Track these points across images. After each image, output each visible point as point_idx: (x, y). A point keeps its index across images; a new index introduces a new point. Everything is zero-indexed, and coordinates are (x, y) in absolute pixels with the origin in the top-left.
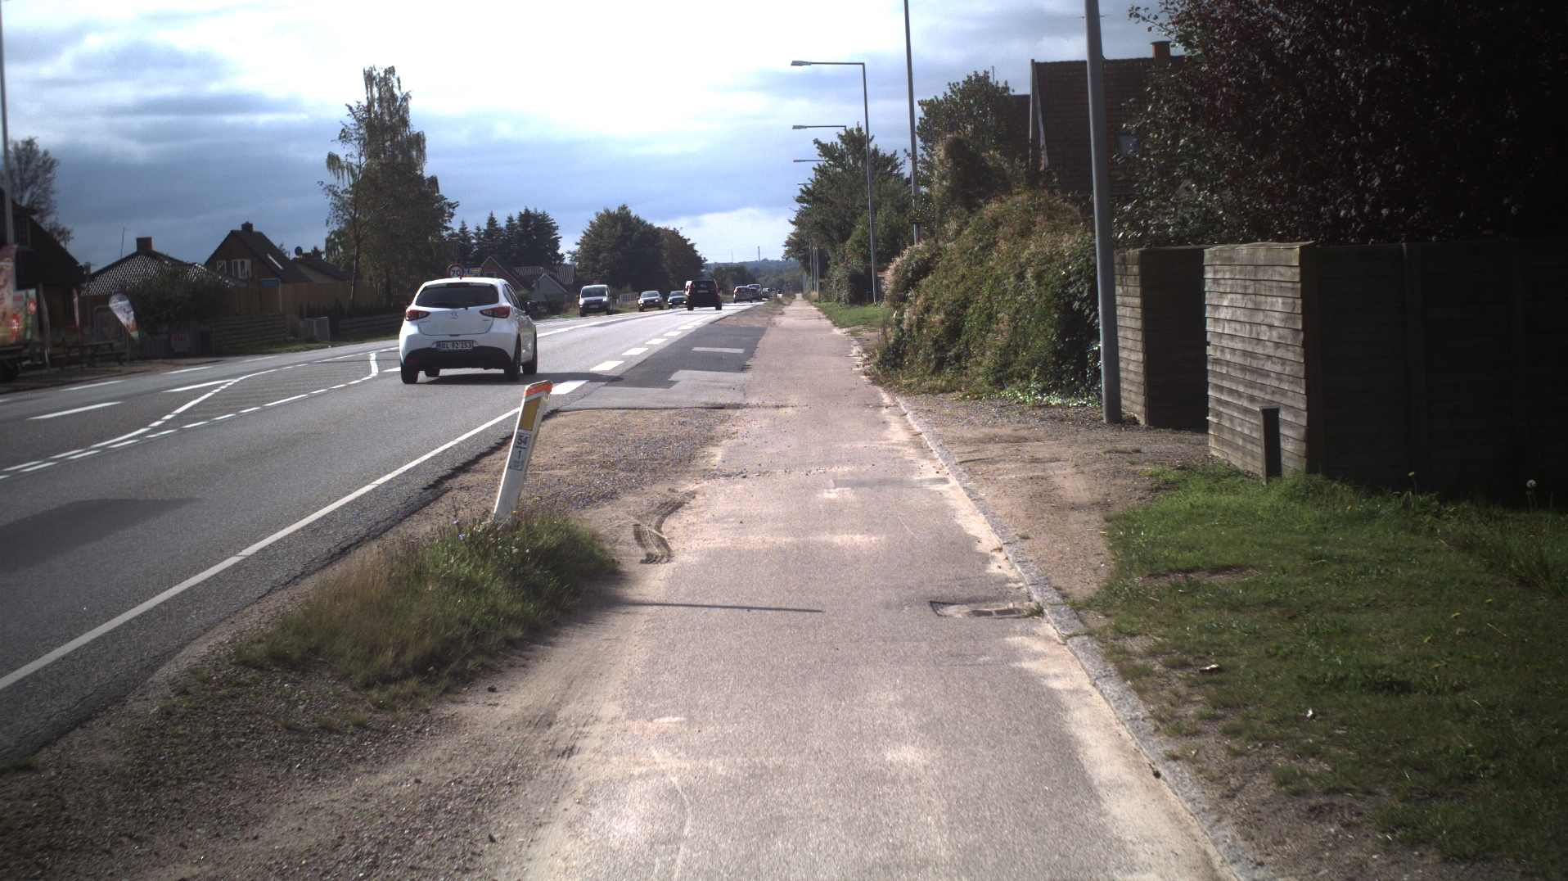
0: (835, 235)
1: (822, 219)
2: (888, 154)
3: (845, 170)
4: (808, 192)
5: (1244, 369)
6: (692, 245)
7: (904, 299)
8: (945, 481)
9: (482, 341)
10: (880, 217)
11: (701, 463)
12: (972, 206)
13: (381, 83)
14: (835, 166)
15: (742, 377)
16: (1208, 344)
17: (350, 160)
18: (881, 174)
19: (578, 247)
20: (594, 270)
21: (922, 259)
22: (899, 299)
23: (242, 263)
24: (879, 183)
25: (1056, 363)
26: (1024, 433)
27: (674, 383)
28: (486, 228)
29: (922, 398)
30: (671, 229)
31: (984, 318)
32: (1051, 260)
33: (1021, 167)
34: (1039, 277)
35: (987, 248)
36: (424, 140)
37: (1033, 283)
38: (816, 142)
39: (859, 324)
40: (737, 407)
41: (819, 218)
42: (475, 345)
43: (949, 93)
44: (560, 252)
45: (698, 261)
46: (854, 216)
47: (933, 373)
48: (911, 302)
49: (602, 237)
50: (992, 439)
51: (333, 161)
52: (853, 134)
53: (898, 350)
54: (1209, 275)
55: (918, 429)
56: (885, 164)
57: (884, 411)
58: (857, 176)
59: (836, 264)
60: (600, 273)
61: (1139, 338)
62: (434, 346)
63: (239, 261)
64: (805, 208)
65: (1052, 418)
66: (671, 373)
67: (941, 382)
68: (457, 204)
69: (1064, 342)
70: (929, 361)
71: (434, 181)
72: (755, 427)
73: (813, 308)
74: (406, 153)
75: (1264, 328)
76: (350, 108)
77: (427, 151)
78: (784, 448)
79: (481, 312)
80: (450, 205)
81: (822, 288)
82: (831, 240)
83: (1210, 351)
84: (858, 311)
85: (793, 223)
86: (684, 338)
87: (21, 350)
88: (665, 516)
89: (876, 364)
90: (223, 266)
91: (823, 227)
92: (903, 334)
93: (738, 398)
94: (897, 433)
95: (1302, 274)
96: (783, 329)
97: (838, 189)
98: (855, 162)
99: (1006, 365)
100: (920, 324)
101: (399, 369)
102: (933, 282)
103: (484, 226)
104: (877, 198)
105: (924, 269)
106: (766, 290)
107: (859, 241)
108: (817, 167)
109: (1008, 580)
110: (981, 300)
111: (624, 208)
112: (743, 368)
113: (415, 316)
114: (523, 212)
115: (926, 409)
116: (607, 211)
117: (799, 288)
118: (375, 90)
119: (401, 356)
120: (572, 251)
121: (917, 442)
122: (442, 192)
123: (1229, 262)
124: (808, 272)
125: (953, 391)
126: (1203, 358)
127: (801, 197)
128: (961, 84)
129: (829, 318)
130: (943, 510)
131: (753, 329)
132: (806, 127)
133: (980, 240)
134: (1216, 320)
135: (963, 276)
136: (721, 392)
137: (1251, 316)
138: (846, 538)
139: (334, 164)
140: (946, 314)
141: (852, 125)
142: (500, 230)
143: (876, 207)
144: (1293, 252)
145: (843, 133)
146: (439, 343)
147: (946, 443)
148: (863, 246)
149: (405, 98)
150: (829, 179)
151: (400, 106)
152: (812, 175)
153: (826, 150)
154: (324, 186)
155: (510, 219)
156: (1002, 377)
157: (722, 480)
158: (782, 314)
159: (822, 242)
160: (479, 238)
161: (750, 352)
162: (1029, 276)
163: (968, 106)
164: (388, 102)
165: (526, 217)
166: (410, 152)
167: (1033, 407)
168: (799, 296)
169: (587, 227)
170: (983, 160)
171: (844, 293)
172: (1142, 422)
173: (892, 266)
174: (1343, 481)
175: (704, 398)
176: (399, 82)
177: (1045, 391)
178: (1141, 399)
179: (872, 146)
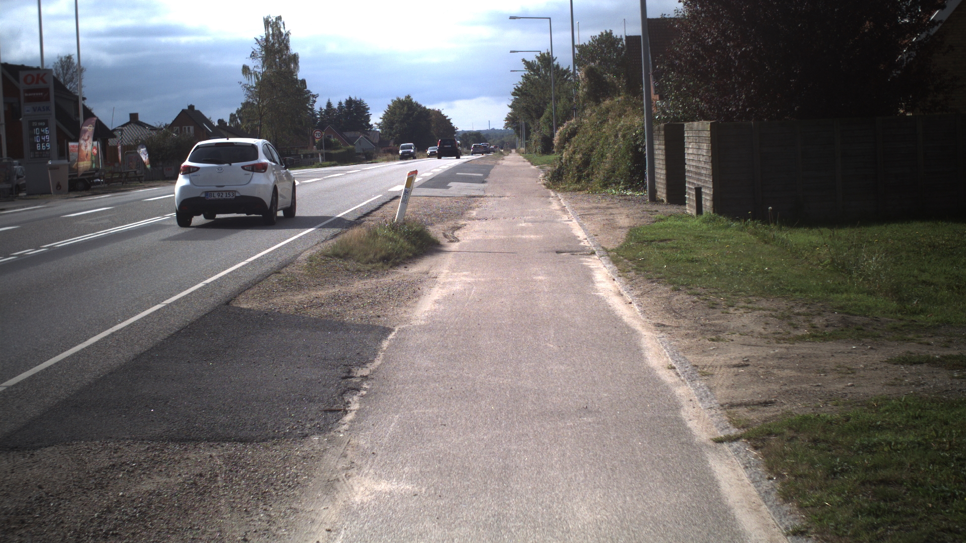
0: (534, 115)
1: (527, 106)
2: (565, 68)
3: (540, 77)
4: (518, 90)
5: (696, 173)
6: (449, 120)
7: (563, 148)
8: (571, 221)
9: (244, 191)
10: (559, 105)
11: (467, 216)
12: (598, 102)
13: (273, 25)
14: (535, 75)
15: (482, 185)
16: (686, 164)
17: (255, 69)
18: (561, 80)
19: (381, 120)
20: (390, 134)
21: (573, 128)
22: (562, 147)
23: (189, 128)
24: (560, 85)
25: (630, 176)
26: (611, 206)
27: (449, 187)
28: (325, 108)
29: (569, 194)
30: (437, 110)
31: (600, 156)
32: (629, 128)
33: (623, 82)
34: (624, 136)
35: (604, 122)
36: (298, 58)
37: (622, 139)
38: (523, 60)
39: (545, 163)
40: (482, 197)
41: (525, 104)
42: (237, 195)
43: (591, 41)
44: (370, 123)
45: (452, 129)
46: (545, 103)
47: (576, 183)
48: (566, 149)
49: (395, 114)
50: (596, 208)
51: (245, 69)
52: (545, 56)
53: (560, 172)
54: (686, 135)
55: (564, 205)
56: (561, 73)
57: (551, 199)
58: (547, 81)
59: (535, 131)
60: (394, 136)
61: (664, 163)
62: (203, 195)
63: (187, 127)
64: (517, 99)
65: (625, 199)
66: (448, 183)
67: (579, 186)
68: (317, 96)
69: (634, 166)
70: (574, 177)
71: (303, 82)
72: (490, 204)
73: (521, 157)
74: (288, 66)
75: (701, 156)
76: (257, 40)
77: (300, 64)
78: (503, 211)
79: (243, 167)
80: (314, 96)
81: (527, 145)
82: (532, 117)
83: (686, 167)
84: (546, 157)
85: (510, 107)
86: (450, 170)
87: (94, 173)
88: (454, 231)
89: (549, 179)
90: (178, 130)
91: (527, 110)
92: (563, 164)
93: (482, 193)
94: (555, 206)
95: (711, 134)
96: (504, 166)
97: (536, 88)
98: (546, 73)
99: (609, 178)
100: (571, 159)
101: (174, 214)
102: (577, 139)
103: (324, 108)
104: (558, 93)
105: (573, 133)
106: (492, 147)
107: (548, 118)
108: (524, 75)
109: (586, 246)
110: (598, 148)
111: (408, 97)
112: (484, 182)
113: (188, 171)
114: (348, 99)
115: (570, 197)
116: (398, 99)
117: (514, 146)
118: (270, 29)
119: (177, 205)
120: (378, 122)
121: (563, 209)
122: (308, 88)
123: (691, 129)
124: (519, 136)
125: (584, 190)
126: (684, 170)
127: (514, 93)
128: (598, 37)
129: (529, 161)
130: (568, 229)
131: (488, 166)
132: (518, 52)
133: (600, 119)
134: (688, 154)
135: (591, 137)
136: (473, 191)
137: (698, 152)
138: (527, 236)
139: (246, 72)
140: (583, 155)
141: (544, 51)
142: (335, 109)
143: (557, 99)
144: (707, 125)
145: (539, 55)
146: (207, 193)
147: (574, 209)
148: (550, 121)
149: (287, 35)
150: (531, 82)
151: (284, 38)
152: (521, 80)
153: (529, 65)
154: (242, 85)
155: (340, 103)
156: (606, 185)
157: (477, 221)
158: (503, 159)
159: (527, 118)
160: (322, 114)
161: (487, 175)
162: (619, 136)
163: (601, 48)
164: (277, 36)
165: (350, 102)
166: (289, 65)
167: (618, 196)
168: (513, 151)
169: (386, 108)
170: (604, 78)
171: (539, 148)
172: (665, 201)
173: (558, 132)
174: (724, 217)
175: (464, 193)
176: (284, 25)
177: (626, 189)
178: (665, 191)
179: (555, 63)
